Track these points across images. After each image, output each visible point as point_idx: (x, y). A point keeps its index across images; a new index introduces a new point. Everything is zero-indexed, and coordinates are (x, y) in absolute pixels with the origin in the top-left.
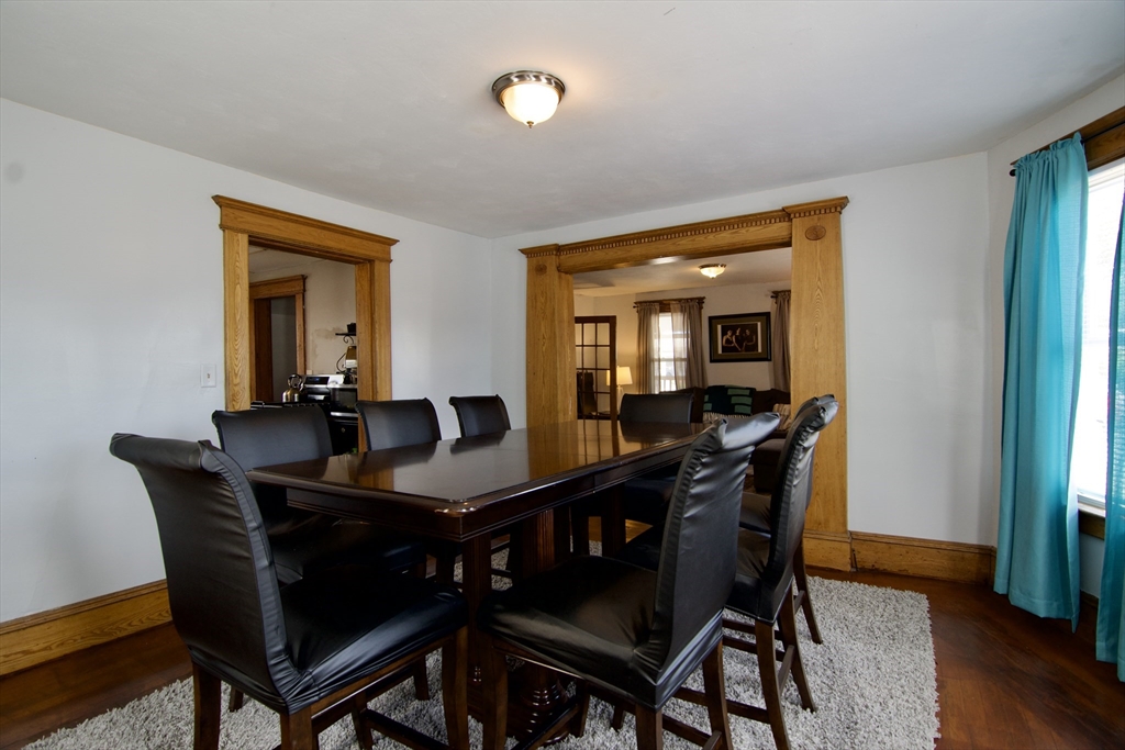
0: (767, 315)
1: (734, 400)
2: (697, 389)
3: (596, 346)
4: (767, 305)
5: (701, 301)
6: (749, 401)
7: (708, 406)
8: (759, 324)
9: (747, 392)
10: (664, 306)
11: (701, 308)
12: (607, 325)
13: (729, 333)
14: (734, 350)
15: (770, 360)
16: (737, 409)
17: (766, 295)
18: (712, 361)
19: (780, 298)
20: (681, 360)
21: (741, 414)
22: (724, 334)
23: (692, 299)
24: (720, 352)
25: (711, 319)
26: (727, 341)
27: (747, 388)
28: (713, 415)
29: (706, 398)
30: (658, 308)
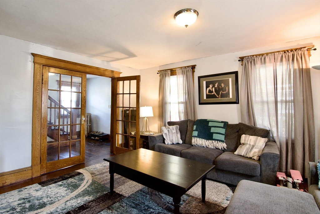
0: (236, 73)
1: (213, 130)
2: (191, 121)
3: (130, 94)
4: (236, 67)
5: (193, 67)
6: (223, 131)
7: (195, 133)
8: (230, 80)
9: (222, 125)
10: (173, 72)
11: (193, 72)
12: (135, 81)
13: (211, 86)
14: (214, 96)
15: (238, 103)
16: (215, 136)
17: (235, 61)
18: (200, 104)
19: (245, 61)
20: (182, 103)
21: (218, 140)
22: (207, 87)
23: (188, 67)
24: (205, 98)
25: (199, 78)
26: (210, 91)
27: (222, 122)
28: (198, 139)
29: (195, 127)
30: (170, 73)
